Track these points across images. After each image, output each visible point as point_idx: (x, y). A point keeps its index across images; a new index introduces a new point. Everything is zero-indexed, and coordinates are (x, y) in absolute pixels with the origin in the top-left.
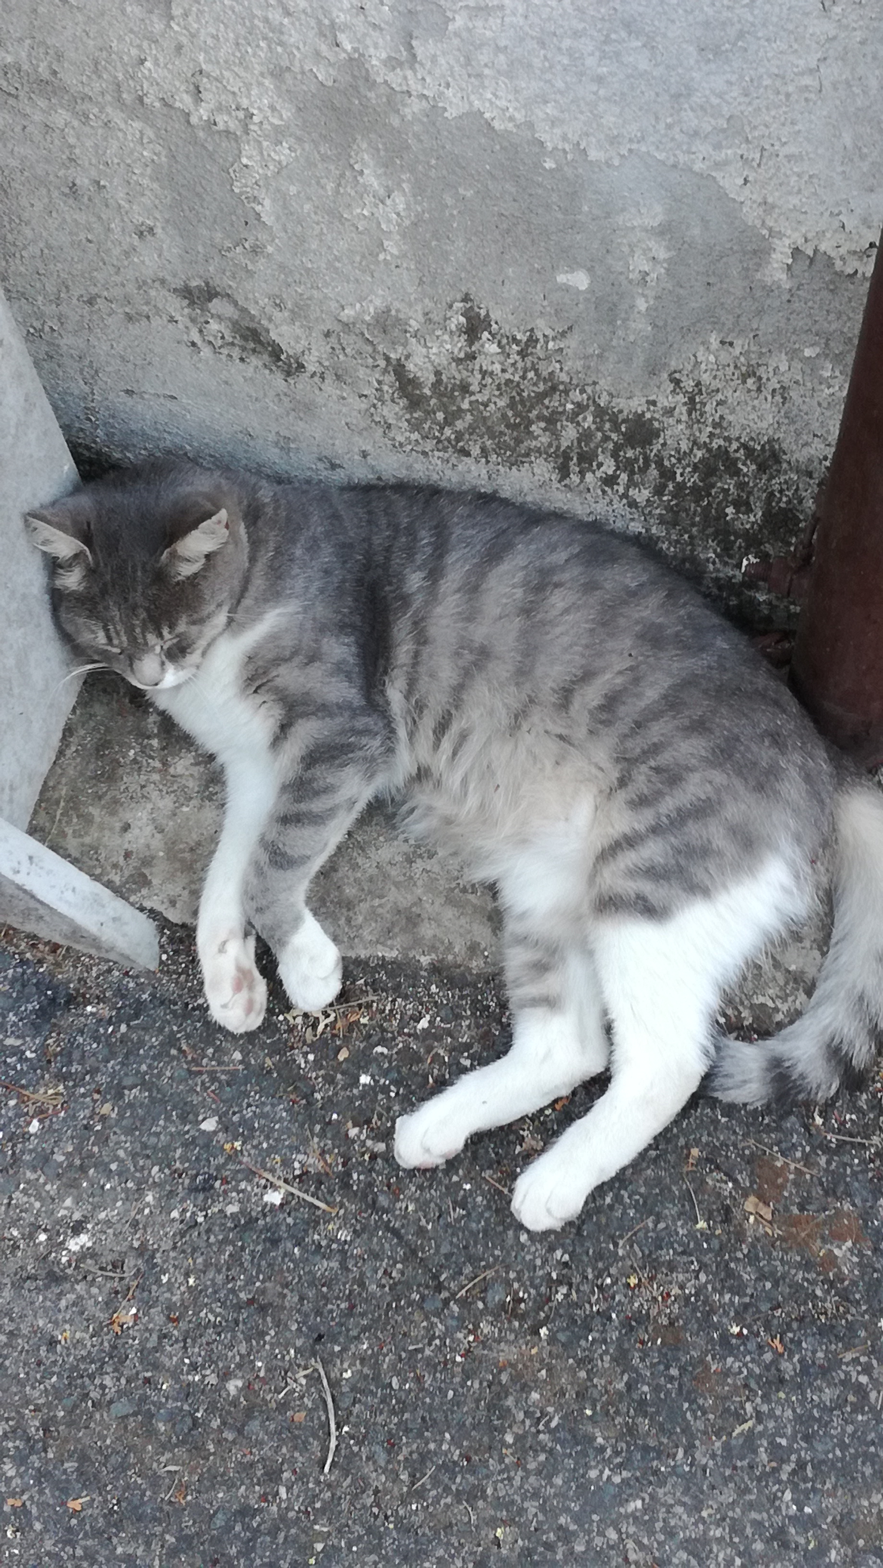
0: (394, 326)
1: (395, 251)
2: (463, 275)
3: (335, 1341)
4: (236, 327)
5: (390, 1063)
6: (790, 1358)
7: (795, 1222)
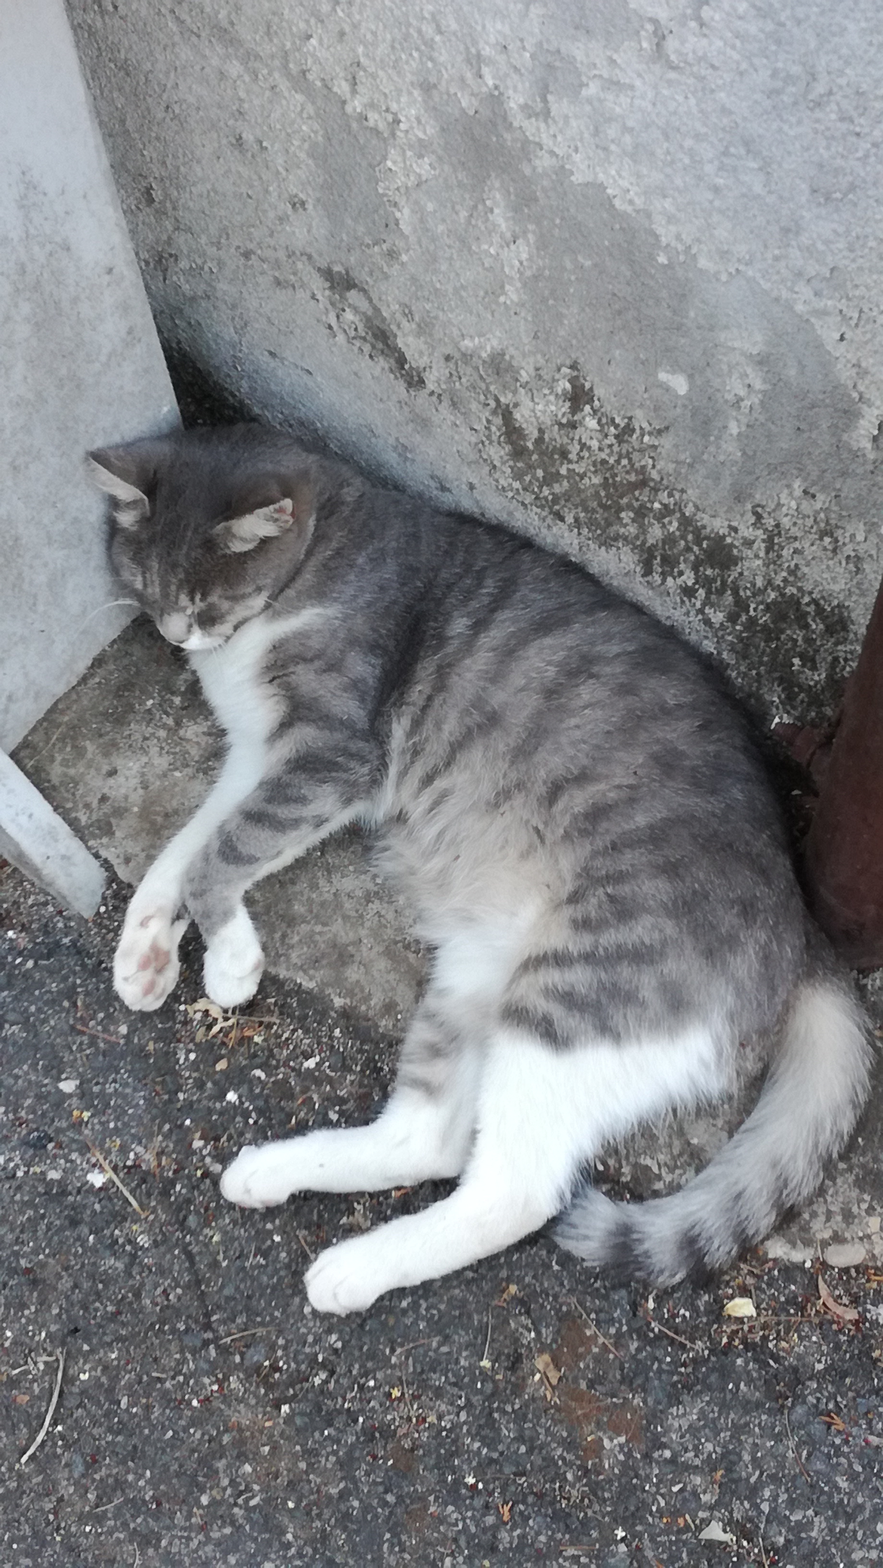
0: (507, 371)
1: (515, 298)
2: (574, 342)
3: (87, 1339)
4: (368, 322)
5: (263, 1089)
6: (513, 1529)
7: (579, 1397)
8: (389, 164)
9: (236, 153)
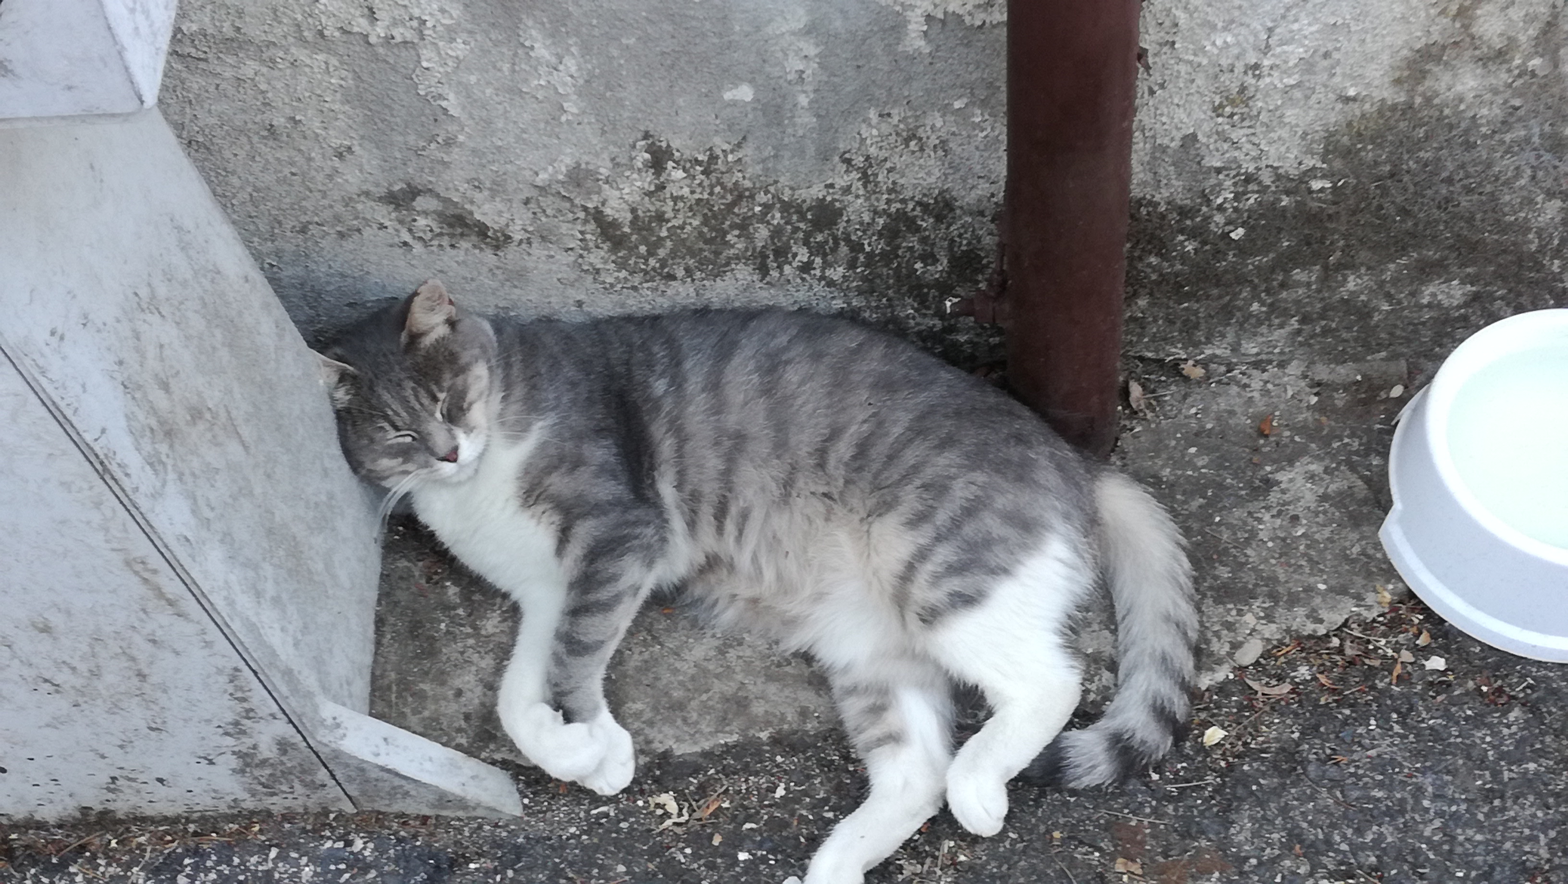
0: (586, 178)
1: (575, 110)
2: (640, 116)
4: (442, 217)
5: (761, 835)
7: (1165, 869)
8: (425, 64)
9: (271, 143)
